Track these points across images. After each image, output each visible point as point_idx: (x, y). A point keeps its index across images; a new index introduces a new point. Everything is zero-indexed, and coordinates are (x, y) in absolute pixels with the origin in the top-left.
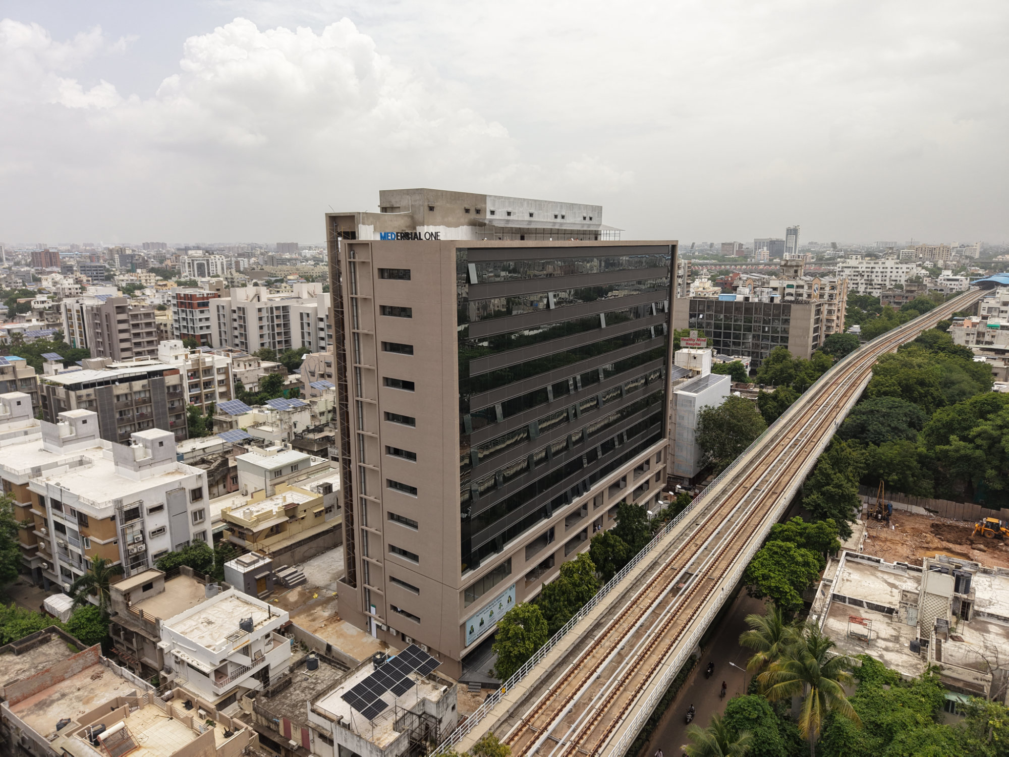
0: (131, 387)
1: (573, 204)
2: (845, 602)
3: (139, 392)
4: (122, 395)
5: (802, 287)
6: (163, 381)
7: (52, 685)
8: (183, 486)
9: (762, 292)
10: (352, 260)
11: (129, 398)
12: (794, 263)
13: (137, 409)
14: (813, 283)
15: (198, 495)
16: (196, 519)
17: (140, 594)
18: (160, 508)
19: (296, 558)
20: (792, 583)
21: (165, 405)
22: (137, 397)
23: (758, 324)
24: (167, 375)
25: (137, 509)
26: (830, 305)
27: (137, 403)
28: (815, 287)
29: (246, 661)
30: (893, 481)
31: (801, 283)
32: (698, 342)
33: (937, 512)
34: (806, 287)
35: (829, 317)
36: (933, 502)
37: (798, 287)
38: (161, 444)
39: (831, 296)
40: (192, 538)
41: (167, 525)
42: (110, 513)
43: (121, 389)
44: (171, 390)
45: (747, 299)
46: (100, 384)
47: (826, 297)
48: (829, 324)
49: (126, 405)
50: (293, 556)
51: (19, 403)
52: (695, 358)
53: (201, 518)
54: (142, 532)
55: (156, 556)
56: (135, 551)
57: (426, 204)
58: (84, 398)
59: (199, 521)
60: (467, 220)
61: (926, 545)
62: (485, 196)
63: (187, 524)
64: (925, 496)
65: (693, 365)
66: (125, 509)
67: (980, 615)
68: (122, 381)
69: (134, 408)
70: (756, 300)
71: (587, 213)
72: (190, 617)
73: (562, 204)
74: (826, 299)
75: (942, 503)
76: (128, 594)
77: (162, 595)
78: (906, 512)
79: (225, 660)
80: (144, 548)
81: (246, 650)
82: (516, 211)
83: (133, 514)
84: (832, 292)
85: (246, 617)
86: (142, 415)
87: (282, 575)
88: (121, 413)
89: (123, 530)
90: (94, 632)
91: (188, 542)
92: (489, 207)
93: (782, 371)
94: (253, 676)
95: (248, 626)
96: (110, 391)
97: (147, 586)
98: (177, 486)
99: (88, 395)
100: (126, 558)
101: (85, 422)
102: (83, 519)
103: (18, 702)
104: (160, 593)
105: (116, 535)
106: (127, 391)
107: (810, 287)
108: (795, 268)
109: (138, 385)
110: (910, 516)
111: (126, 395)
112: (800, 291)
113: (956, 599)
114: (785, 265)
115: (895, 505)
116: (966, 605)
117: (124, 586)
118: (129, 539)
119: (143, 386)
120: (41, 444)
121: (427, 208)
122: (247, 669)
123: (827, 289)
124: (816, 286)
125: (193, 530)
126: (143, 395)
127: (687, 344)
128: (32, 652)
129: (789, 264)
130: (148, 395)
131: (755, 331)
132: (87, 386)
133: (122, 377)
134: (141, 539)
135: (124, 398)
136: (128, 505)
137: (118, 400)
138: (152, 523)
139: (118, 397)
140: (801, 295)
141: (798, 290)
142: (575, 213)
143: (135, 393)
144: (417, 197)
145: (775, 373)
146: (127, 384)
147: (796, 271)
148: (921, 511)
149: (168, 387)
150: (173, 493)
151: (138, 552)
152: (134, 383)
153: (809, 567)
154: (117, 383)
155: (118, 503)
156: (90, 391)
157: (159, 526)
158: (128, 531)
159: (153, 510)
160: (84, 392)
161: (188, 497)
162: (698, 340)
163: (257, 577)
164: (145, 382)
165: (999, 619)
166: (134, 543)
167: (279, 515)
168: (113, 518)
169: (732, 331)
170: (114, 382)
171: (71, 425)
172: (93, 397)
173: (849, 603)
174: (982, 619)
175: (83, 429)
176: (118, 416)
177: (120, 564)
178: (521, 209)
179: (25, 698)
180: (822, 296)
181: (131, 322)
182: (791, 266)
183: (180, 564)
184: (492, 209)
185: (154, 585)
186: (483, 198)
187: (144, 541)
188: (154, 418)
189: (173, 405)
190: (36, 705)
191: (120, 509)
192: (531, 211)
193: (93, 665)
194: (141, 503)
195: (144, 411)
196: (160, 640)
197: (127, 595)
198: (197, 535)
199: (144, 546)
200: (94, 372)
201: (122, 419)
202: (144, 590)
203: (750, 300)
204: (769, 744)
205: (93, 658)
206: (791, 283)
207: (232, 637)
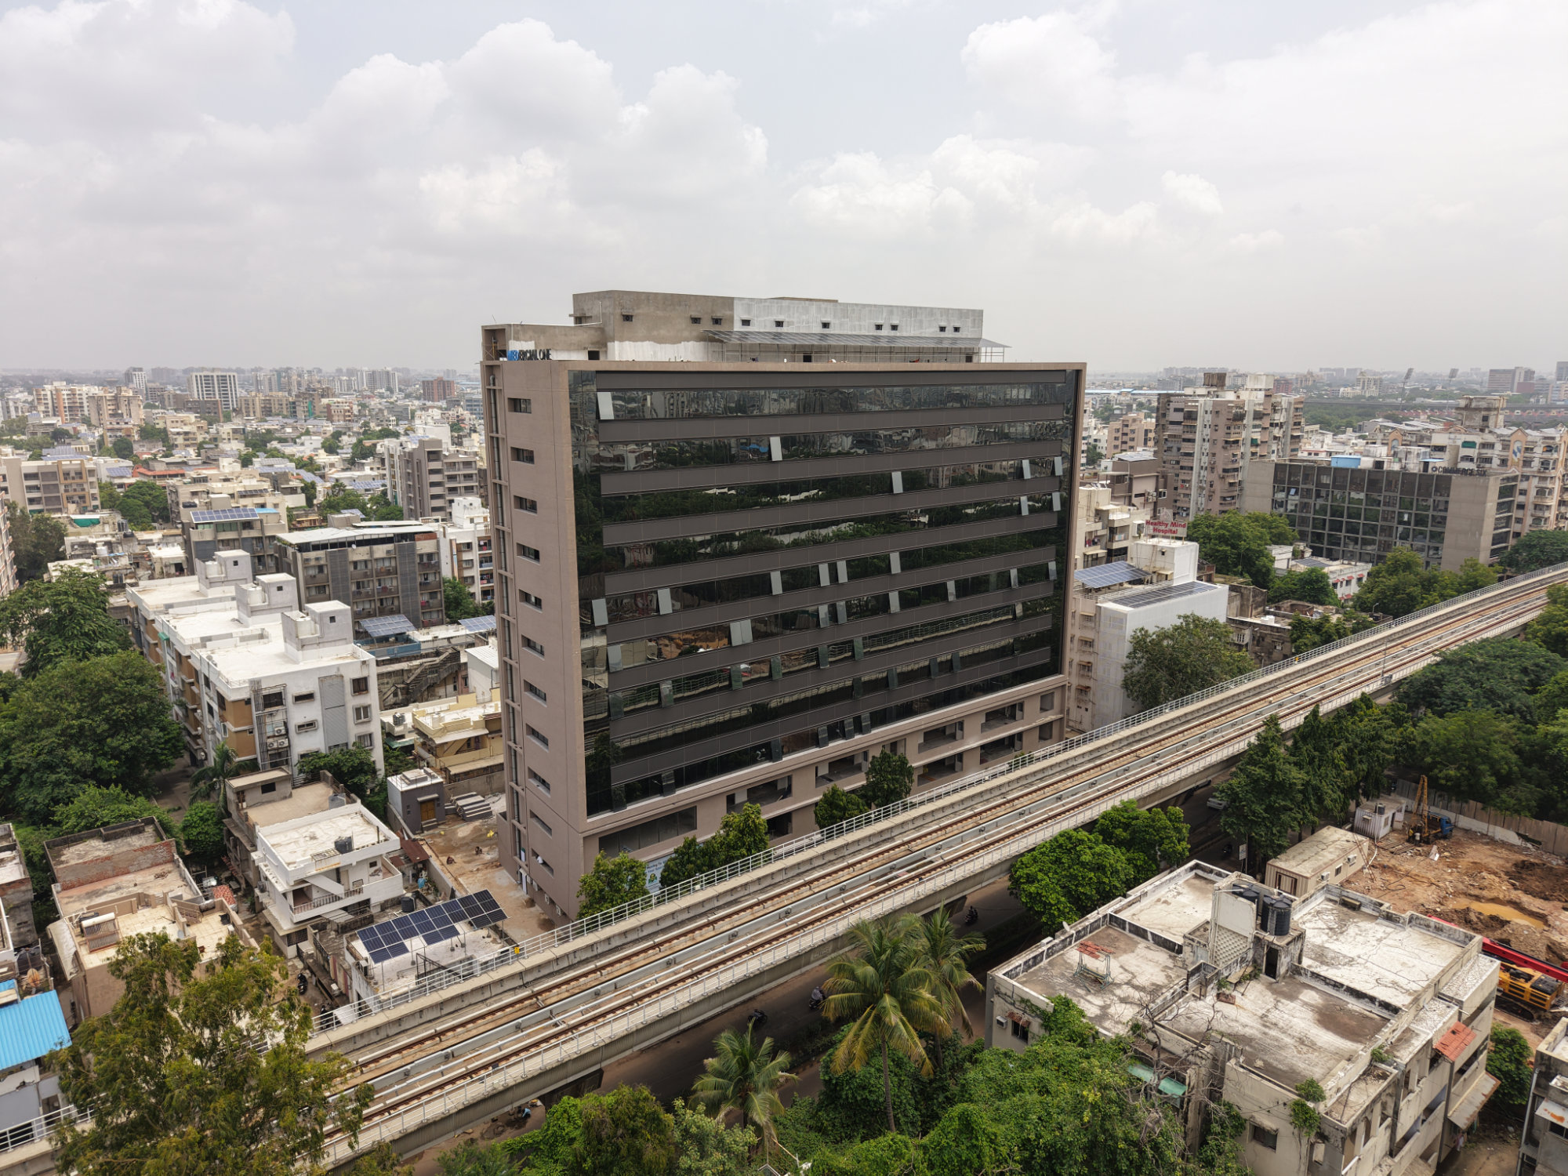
0: (371, 553)
1: (915, 308)
3: (383, 559)
4: (360, 561)
5: (1491, 446)
6: (413, 548)
7: (114, 876)
8: (342, 672)
9: (1408, 453)
10: (492, 387)
11: (369, 566)
12: (1483, 404)
13: (379, 580)
14: (1512, 439)
15: (363, 686)
16: (359, 717)
17: (258, 795)
18: (309, 697)
19: (495, 786)
21: (415, 579)
22: (380, 565)
23: (1390, 509)
24: (419, 540)
25: (279, 695)
26: (1544, 479)
27: (379, 573)
28: (1515, 446)
29: (337, 889)
30: (1448, 778)
31: (1490, 438)
32: (1174, 529)
33: (1540, 843)
34: (1498, 447)
35: (1539, 502)
36: (1531, 825)
37: (1484, 445)
38: (332, 619)
39: (1545, 464)
40: (352, 740)
41: (320, 719)
42: (245, 695)
43: (359, 554)
44: (425, 560)
45: (1379, 464)
46: (334, 545)
47: (1536, 464)
48: (1539, 514)
49: (366, 575)
50: (489, 783)
51: (236, 563)
52: (1163, 553)
53: (366, 716)
54: (285, 724)
55: (302, 756)
56: (275, 746)
57: (618, 311)
58: (313, 563)
59: (363, 720)
60: (695, 334)
61: (1477, 892)
62: (732, 299)
63: (346, 721)
64: (1518, 812)
65: (1160, 562)
66: (265, 692)
67: (1300, 974)
68: (361, 543)
69: (375, 579)
70: (1396, 467)
71: (948, 321)
72: (296, 829)
73: (891, 309)
74: (1535, 469)
75: (1548, 826)
76: (243, 792)
77: (289, 801)
78: (1484, 835)
79: (303, 881)
80: (286, 744)
81: (338, 874)
82: (795, 320)
83: (274, 700)
84: (1547, 455)
85: (346, 835)
86: (385, 589)
87: (461, 803)
88: (358, 584)
89: (258, 718)
91: (347, 744)
92: (739, 314)
94: (345, 909)
95: (344, 846)
96: (346, 555)
97: (268, 787)
98: (333, 672)
99: (317, 559)
100: (262, 752)
101: (280, 589)
102: (221, 700)
103: (72, 887)
104: (285, 798)
105: (252, 723)
106: (366, 557)
107: (1506, 447)
108: (1484, 413)
109: (380, 551)
110: (1487, 844)
111: (366, 562)
112: (1488, 452)
113: (1257, 941)
114: (1467, 408)
116: (1273, 955)
117: (238, 783)
118: (269, 731)
119: (388, 552)
120: (235, 614)
121: (619, 318)
122: (337, 898)
123: (1539, 451)
124: (1518, 444)
125: (354, 731)
126: (387, 564)
127: (1155, 530)
128: (119, 841)
129: (1474, 405)
130: (393, 564)
131: (1385, 519)
132: (317, 547)
133: (361, 538)
134: (283, 732)
135: (363, 566)
136: (268, 688)
137: (355, 568)
138: (299, 714)
139: (355, 563)
140: (1489, 460)
141: (1484, 451)
142: (921, 322)
143: (376, 560)
146: (368, 548)
147: (1485, 419)
148: (1512, 837)
149: (421, 556)
150: (330, 680)
151: (278, 749)
152: (375, 547)
154: (354, 546)
155: (255, 684)
156: (321, 553)
157: (309, 719)
158: (268, 720)
159: (299, 698)
160: (312, 555)
161: (349, 688)
162: (1173, 524)
163: (420, 799)
164: (390, 546)
165: (1327, 984)
166: (274, 736)
167: (476, 725)
168: (248, 702)
170: (350, 544)
171: (264, 590)
172: (322, 562)
173: (1130, 931)
174: (1303, 979)
175: (278, 598)
176: (354, 588)
177: (256, 759)
178: (804, 317)
179: (81, 884)
180: (1527, 463)
181: (446, 473)
182: (1478, 409)
183: (321, 768)
184: (746, 317)
185: (277, 787)
186: (728, 302)
187: (287, 735)
188: (400, 594)
189: (426, 579)
190: (87, 894)
191: (256, 692)
192: (825, 320)
193: (165, 863)
194: (285, 686)
195: (388, 585)
196: (256, 850)
197: (241, 793)
198: (361, 737)
199: (286, 741)
200: (335, 530)
201: (359, 593)
202: (263, 792)
203: (1386, 467)
205: (165, 854)
206: (1470, 438)
207: (319, 857)
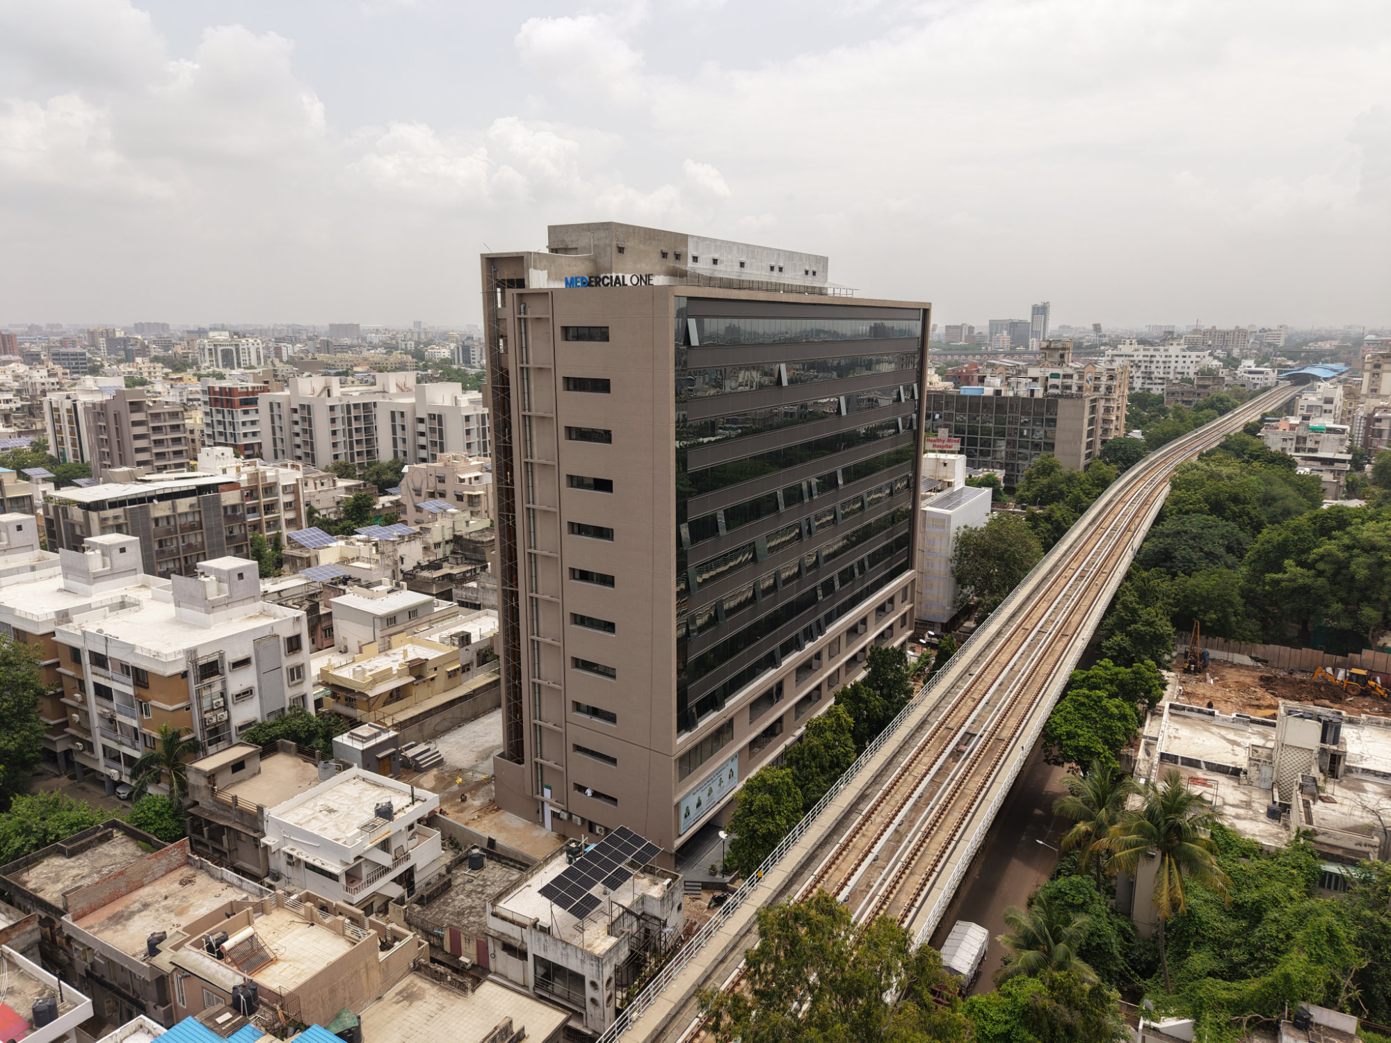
0: (174, 508)
1: (792, 253)
2: (1176, 763)
3: (186, 514)
4: (162, 517)
5: (1071, 376)
6: (218, 499)
7: (128, 893)
8: (276, 632)
9: (1018, 383)
10: (522, 316)
11: (172, 522)
12: (1059, 345)
13: (183, 537)
14: (1086, 371)
15: (295, 646)
16: (293, 679)
17: (229, 776)
18: (245, 662)
19: (426, 732)
20: (1106, 742)
21: (221, 533)
22: (183, 520)
23: (1014, 426)
24: (223, 491)
25: (216, 662)
26: (1108, 400)
27: (183, 529)
28: (1088, 376)
29: (385, 859)
30: (1211, 620)
31: (1069, 371)
32: (949, 444)
33: (1266, 662)
34: (1076, 377)
35: (1106, 417)
36: (1260, 649)
37: (1065, 376)
38: (241, 576)
39: (1109, 389)
40: (287, 705)
41: (255, 685)
42: (181, 668)
43: (161, 510)
44: (229, 512)
45: (998, 392)
46: (133, 501)
47: (1103, 389)
48: (1106, 426)
49: (168, 532)
50: (421, 730)
51: (19, 528)
52: (945, 465)
53: (299, 677)
54: (222, 695)
55: (241, 728)
56: (214, 720)
57: (614, 243)
58: (110, 522)
59: (297, 681)
60: (664, 268)
61: (1256, 703)
62: (686, 236)
63: (283, 684)
64: (1252, 641)
65: (942, 473)
66: (201, 662)
67: (1352, 772)
68: (163, 497)
69: (179, 535)
70: (1011, 394)
71: (810, 266)
72: (302, 804)
73: (779, 252)
74: (1102, 393)
75: (1274, 649)
76: (213, 775)
77: (258, 778)
78: (1226, 662)
79: (359, 857)
80: (226, 717)
81: (385, 845)
82: (724, 259)
83: (210, 669)
84: (1110, 383)
85: (384, 802)
86: (190, 546)
87: (410, 753)
88: (161, 543)
89: (198, 691)
90: (166, 829)
91: (283, 709)
92: (692, 252)
93: (1050, 487)
94: (394, 880)
95: (385, 813)
96: (146, 512)
97: (238, 766)
98: (267, 633)
99: (116, 518)
100: (202, 730)
101: (123, 550)
102: (140, 677)
103: (84, 915)
104: (254, 775)
105: (188, 698)
106: (168, 513)
107: (1081, 377)
108: (1061, 352)
109: (183, 505)
110: (1231, 667)
111: (168, 518)
112: (1068, 382)
113: (1323, 751)
114: (1048, 348)
115: (1214, 654)
116: (1336, 759)
117: (207, 764)
118: (206, 704)
119: (191, 506)
120: (60, 582)
121: (615, 250)
122: (387, 870)
123: (1104, 379)
124: (1090, 375)
125: (291, 693)
126: (190, 519)
127: (934, 446)
128: (88, 852)
129: (1052, 346)
130: (197, 518)
131: (1010, 435)
132: (114, 504)
133: (161, 492)
134: (222, 704)
135: (165, 523)
136: (204, 656)
137: (157, 524)
138: (238, 682)
139: (157, 520)
140: (1069, 387)
141: (1065, 380)
142: (795, 265)
143: (180, 515)
144: (602, 234)
145: (1041, 490)
146: (170, 502)
147: (1062, 356)
148: (1246, 660)
149: (225, 508)
150: (263, 642)
151: (217, 723)
152: (178, 501)
153: (1127, 720)
154: (155, 501)
155: (191, 653)
156: (119, 511)
157: (245, 686)
158: (205, 693)
159: (237, 665)
160: (110, 513)
161: (283, 647)
162: (949, 441)
163: (380, 756)
164: (193, 500)
165: (1377, 776)
166: (213, 710)
167: (400, 674)
168: (184, 675)
169: (979, 436)
170: (150, 499)
171: (103, 554)
172: (121, 521)
173: (1182, 764)
174: (1354, 776)
175: (121, 561)
176: (156, 547)
177: (193, 739)
178: (730, 256)
179: (93, 910)
180: (1096, 389)
181: (151, 425)
182: (1056, 349)
183: (277, 737)
184: (695, 254)
185: (247, 764)
186: (683, 239)
187: (225, 708)
188: (206, 551)
189: (231, 532)
190: (110, 919)
191: (194, 662)
192: (743, 259)
193: (180, 866)
194: (222, 655)
195: (193, 541)
196: (264, 835)
197: (211, 776)
198: (295, 700)
199: (225, 714)
200: (121, 487)
201: (163, 552)
202: (233, 772)
203: (1003, 394)
204: (1099, 936)
205: (179, 857)
206: (1056, 371)
207: (368, 828)
